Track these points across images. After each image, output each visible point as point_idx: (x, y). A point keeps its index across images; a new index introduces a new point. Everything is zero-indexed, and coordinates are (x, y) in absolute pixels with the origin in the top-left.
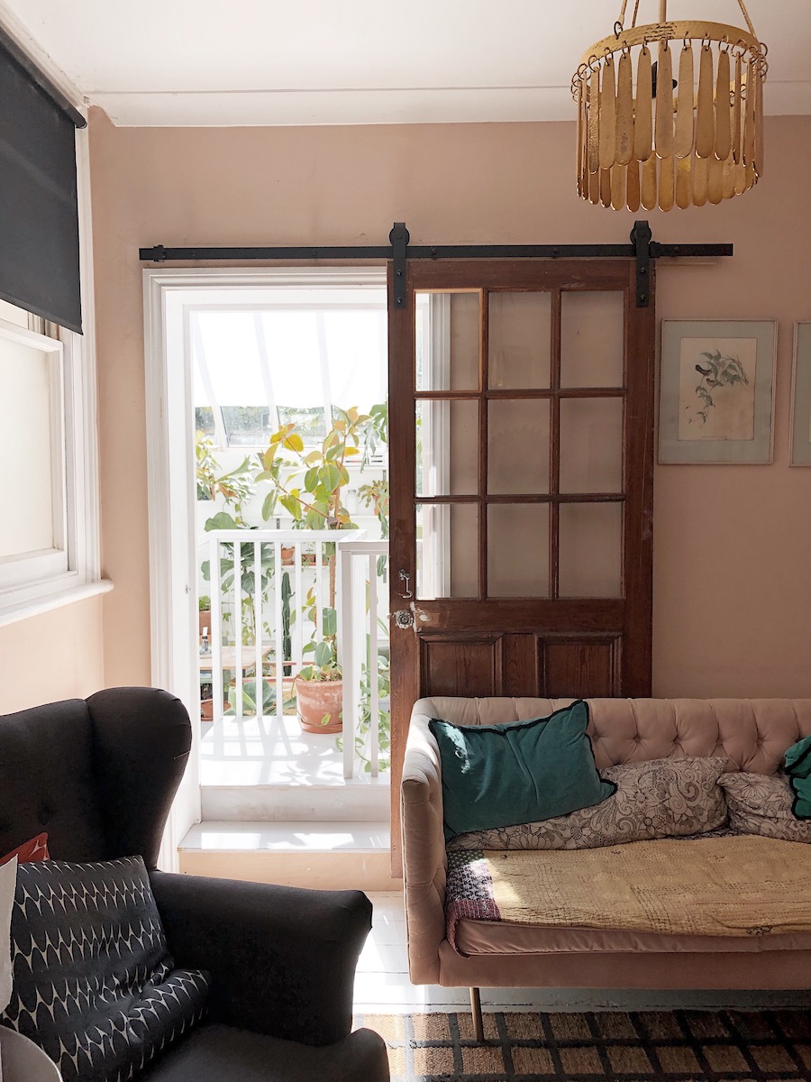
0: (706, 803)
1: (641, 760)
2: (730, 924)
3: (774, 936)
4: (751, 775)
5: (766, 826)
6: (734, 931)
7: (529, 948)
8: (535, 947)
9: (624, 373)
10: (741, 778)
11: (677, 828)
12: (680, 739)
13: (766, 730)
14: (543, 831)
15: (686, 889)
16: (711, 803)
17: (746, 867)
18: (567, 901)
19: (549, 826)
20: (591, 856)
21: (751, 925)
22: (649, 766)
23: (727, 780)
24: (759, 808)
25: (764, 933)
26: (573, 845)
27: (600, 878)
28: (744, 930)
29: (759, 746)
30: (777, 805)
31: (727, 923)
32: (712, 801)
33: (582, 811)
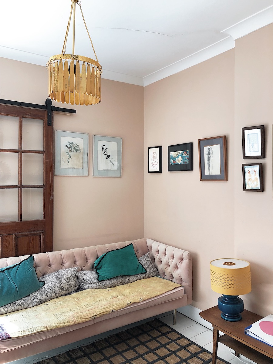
0: (73, 282)
1: (52, 272)
2: (85, 318)
3: (98, 318)
4: (85, 271)
5: (91, 286)
6: (87, 319)
7: (21, 345)
8: (23, 344)
9: (44, 146)
10: (82, 273)
11: (65, 292)
12: (63, 263)
13: (89, 256)
14: (20, 303)
15: (71, 311)
16: (74, 282)
17: (87, 299)
18: (33, 325)
19: (22, 301)
20: (38, 308)
21: (91, 316)
22: (55, 274)
23: (79, 274)
24: (88, 281)
25: (95, 318)
26: (31, 306)
27: (43, 314)
28: (89, 318)
29: (87, 262)
30: (93, 279)
31: (84, 318)
32: (75, 281)
33: (34, 293)
